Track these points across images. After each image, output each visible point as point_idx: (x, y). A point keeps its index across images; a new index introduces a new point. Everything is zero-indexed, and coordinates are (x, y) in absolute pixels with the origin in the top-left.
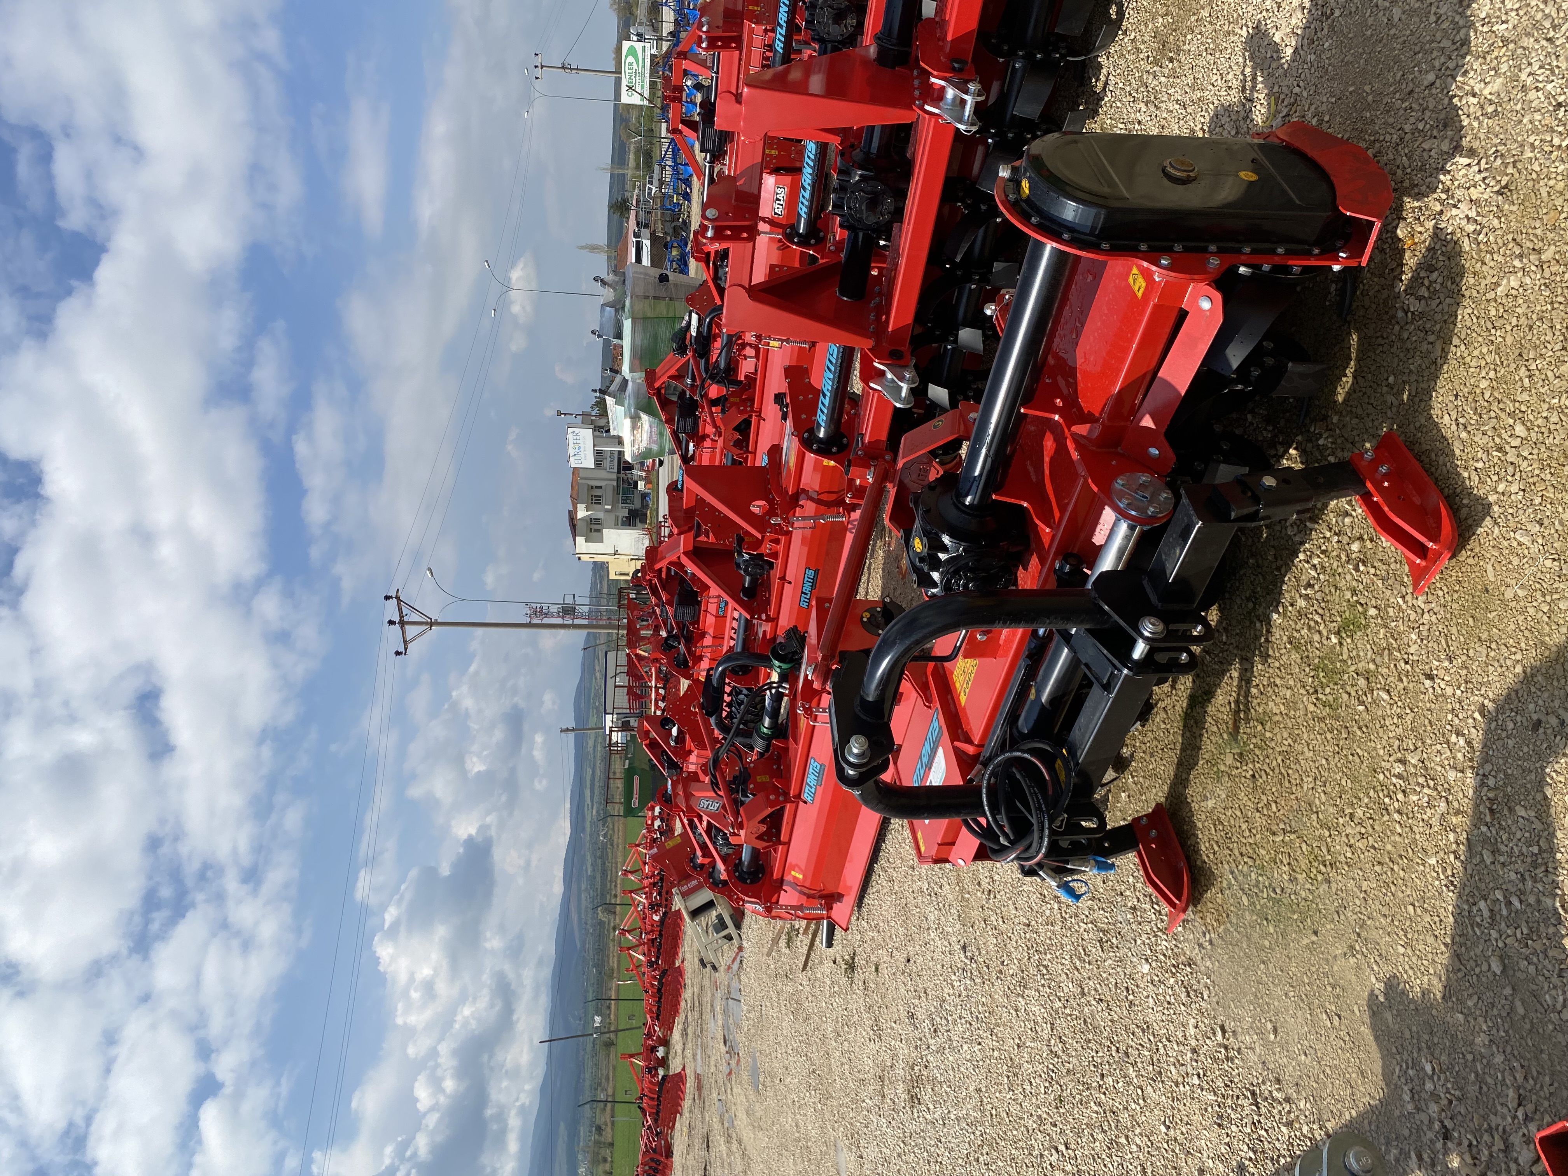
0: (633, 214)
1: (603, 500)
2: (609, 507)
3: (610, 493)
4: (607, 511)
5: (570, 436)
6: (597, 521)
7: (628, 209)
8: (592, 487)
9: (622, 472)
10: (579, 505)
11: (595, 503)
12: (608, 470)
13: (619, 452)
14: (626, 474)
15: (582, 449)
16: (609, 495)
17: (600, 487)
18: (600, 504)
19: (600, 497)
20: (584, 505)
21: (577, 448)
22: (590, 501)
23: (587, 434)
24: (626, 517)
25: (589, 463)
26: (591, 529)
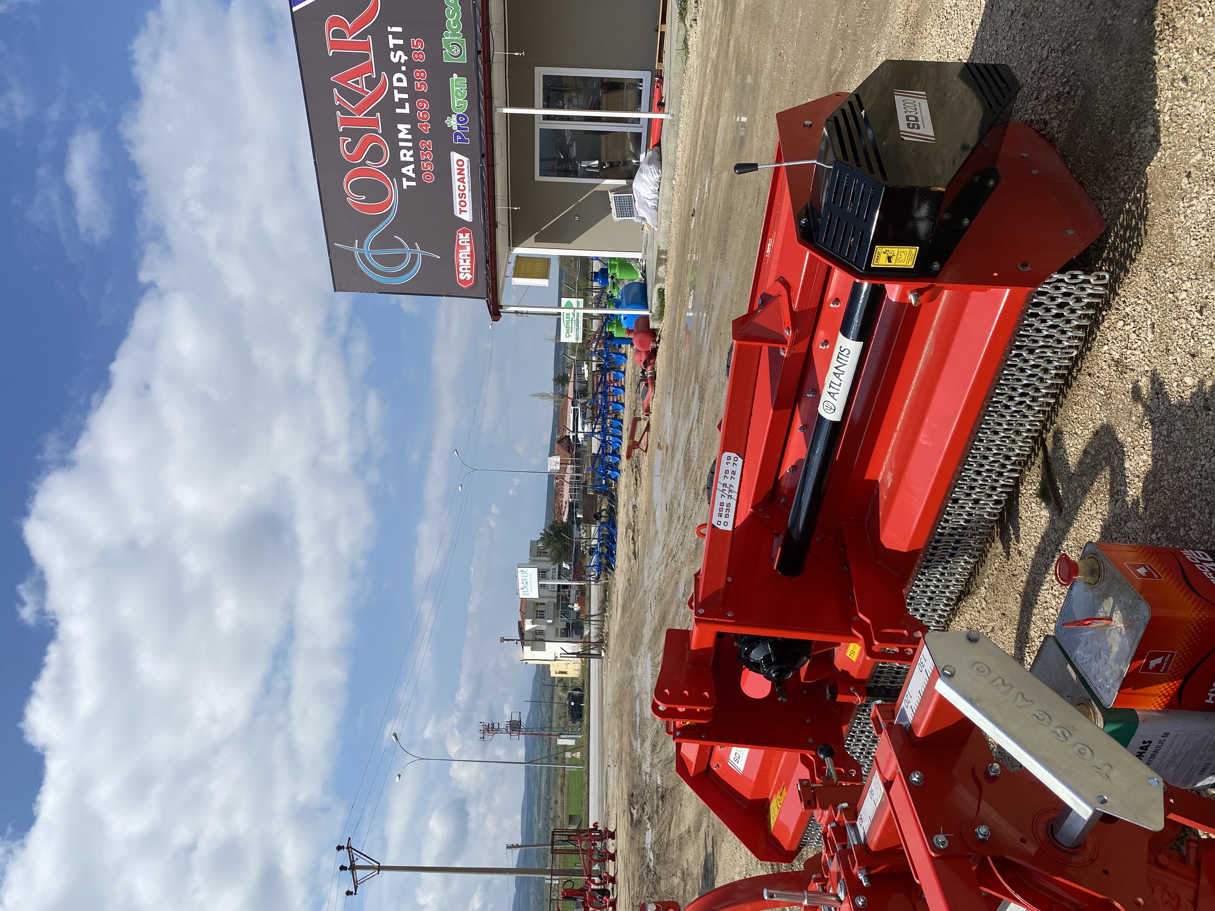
0: (571, 384)
1: (546, 616)
2: (550, 621)
3: (551, 608)
4: (549, 624)
5: (520, 574)
6: (541, 632)
7: (568, 381)
8: (537, 604)
9: (562, 590)
10: (526, 620)
11: (540, 618)
12: (550, 589)
13: (559, 585)
14: (564, 592)
15: (529, 584)
16: (550, 610)
17: (544, 604)
18: (543, 618)
19: (543, 612)
20: (531, 620)
21: (525, 582)
22: (535, 616)
23: (533, 572)
24: (564, 629)
25: (534, 594)
26: (536, 639)
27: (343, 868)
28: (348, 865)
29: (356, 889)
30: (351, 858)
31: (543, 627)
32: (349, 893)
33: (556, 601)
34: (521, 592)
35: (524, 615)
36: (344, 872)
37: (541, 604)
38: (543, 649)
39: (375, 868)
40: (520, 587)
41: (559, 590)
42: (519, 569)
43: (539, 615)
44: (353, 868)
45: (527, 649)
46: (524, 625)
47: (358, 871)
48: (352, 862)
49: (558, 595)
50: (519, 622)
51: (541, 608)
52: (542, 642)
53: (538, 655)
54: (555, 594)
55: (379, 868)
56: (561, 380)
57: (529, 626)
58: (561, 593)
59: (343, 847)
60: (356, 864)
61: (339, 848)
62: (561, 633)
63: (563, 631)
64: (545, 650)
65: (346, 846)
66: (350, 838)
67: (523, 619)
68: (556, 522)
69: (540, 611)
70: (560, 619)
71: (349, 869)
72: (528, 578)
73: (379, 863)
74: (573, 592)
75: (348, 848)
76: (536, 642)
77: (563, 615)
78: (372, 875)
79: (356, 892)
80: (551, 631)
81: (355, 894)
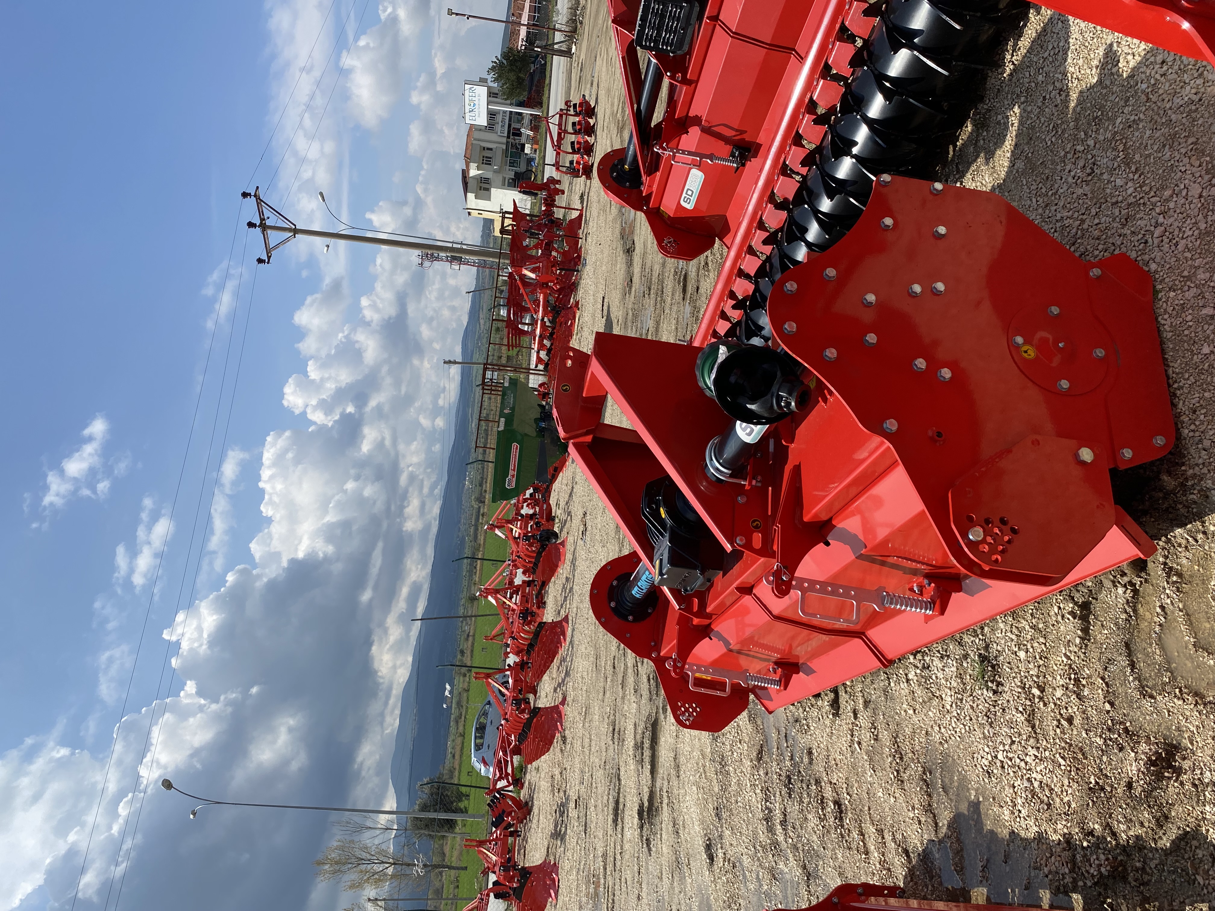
1: (493, 161)
2: (498, 168)
3: (499, 155)
6: (487, 180)
8: (484, 148)
9: (511, 137)
10: (471, 164)
11: (486, 164)
12: (499, 133)
13: (511, 112)
14: (514, 139)
15: (477, 106)
16: (498, 157)
17: (491, 149)
18: (490, 164)
19: (490, 158)
20: (476, 165)
21: (472, 104)
22: (481, 161)
23: (482, 91)
24: (512, 179)
25: (483, 121)
26: (481, 187)
27: (251, 225)
28: (258, 222)
29: (269, 258)
30: (261, 213)
31: (489, 175)
32: (260, 261)
33: (504, 147)
34: (467, 115)
36: (253, 229)
37: (489, 149)
38: (488, 198)
39: (290, 230)
41: (508, 137)
42: (467, 87)
43: (486, 161)
44: (264, 227)
45: (471, 196)
46: (468, 170)
47: (269, 231)
48: (262, 220)
49: (507, 142)
50: (463, 170)
51: (488, 154)
52: (488, 190)
53: (482, 204)
54: (504, 140)
55: (296, 231)
57: (474, 172)
58: (511, 140)
59: (250, 195)
60: (268, 223)
61: (245, 195)
62: (511, 184)
63: (511, 181)
64: (490, 200)
65: (253, 194)
66: (258, 187)
67: (468, 165)
68: (511, 49)
69: (486, 157)
70: (508, 167)
71: (259, 226)
72: (476, 99)
73: (295, 225)
74: (526, 121)
75: (255, 196)
76: (480, 190)
77: (512, 164)
78: (287, 240)
79: (269, 261)
80: (498, 179)
81: (268, 263)
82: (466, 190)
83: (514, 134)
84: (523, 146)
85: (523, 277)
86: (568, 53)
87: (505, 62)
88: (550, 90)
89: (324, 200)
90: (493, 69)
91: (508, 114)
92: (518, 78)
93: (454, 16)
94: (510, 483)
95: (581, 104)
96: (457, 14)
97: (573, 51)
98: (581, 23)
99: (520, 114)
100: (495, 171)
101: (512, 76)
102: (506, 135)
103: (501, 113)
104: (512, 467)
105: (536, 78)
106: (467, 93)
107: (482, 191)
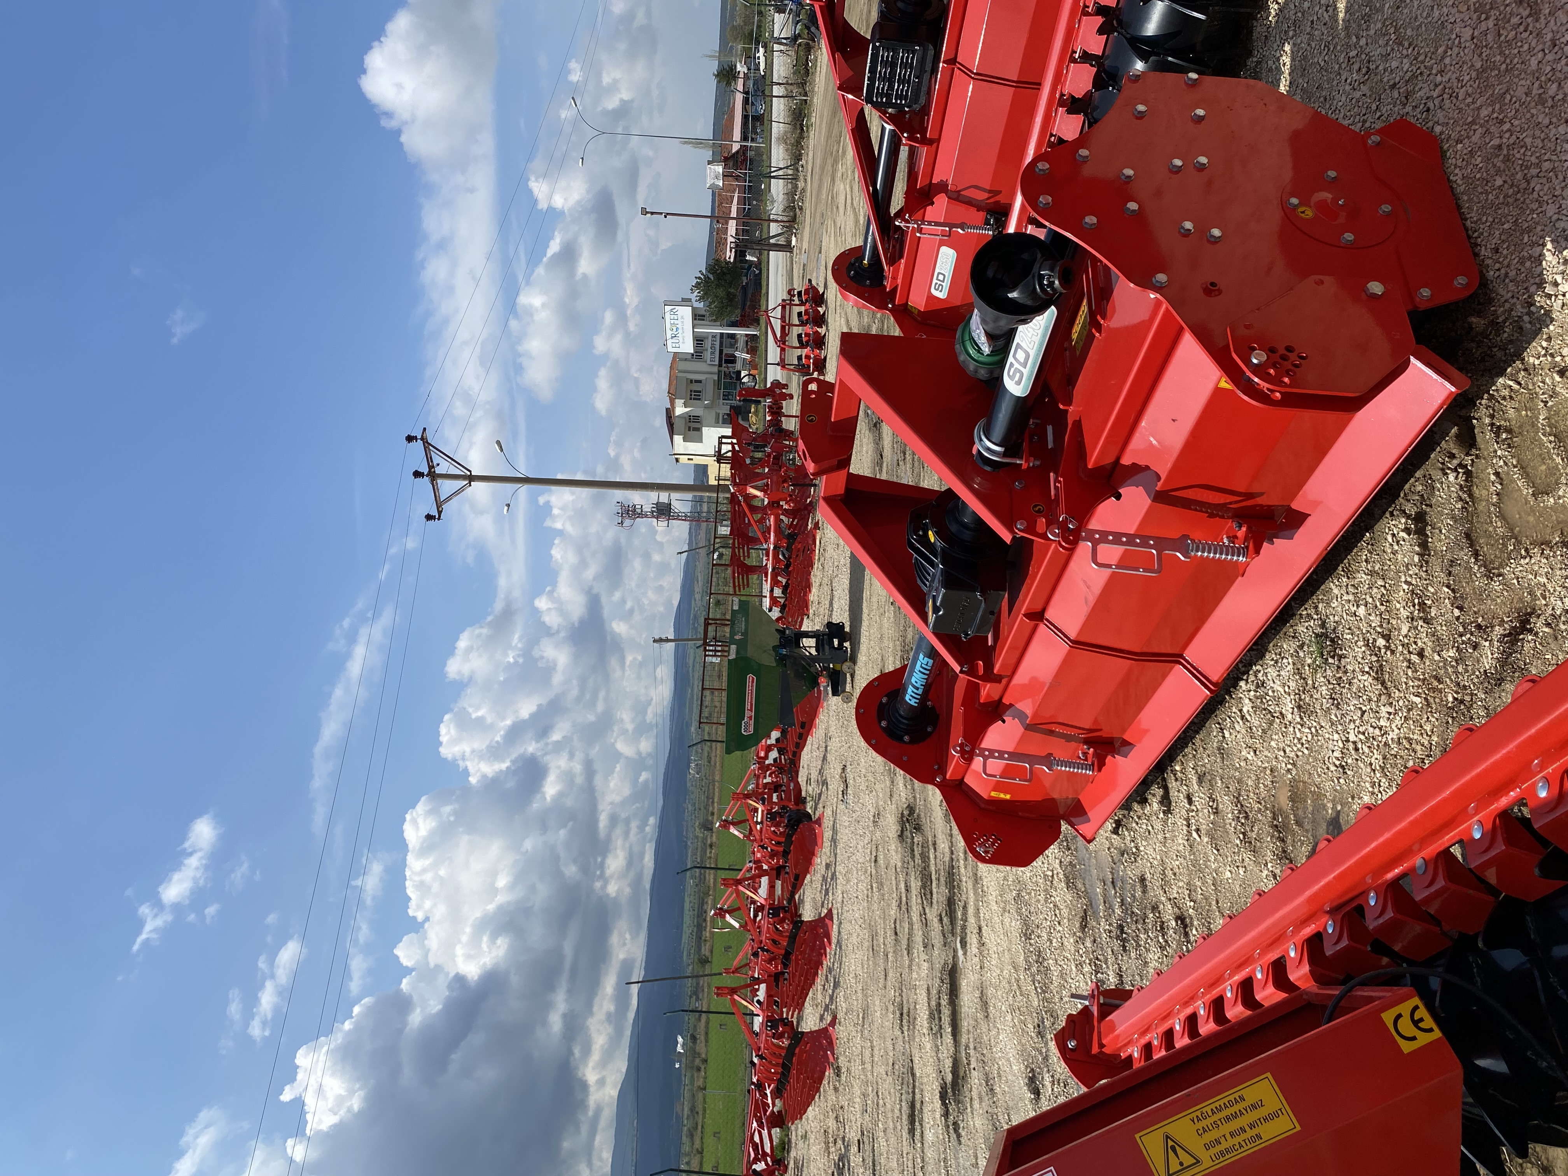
1: (703, 395)
2: (709, 403)
3: (710, 387)
6: (697, 418)
8: (691, 381)
9: (724, 365)
10: (677, 400)
11: (694, 399)
12: (709, 362)
13: (722, 334)
14: (728, 367)
15: (680, 331)
16: (709, 390)
17: (700, 382)
18: (699, 399)
19: (700, 392)
20: (683, 401)
21: (675, 329)
22: (689, 397)
23: (686, 312)
24: (728, 414)
25: (688, 347)
26: (689, 428)
27: (417, 474)
28: (426, 470)
29: (440, 513)
30: (429, 459)
31: (699, 412)
32: (429, 517)
33: (716, 378)
34: (669, 343)
35: (673, 396)
36: (419, 480)
37: (697, 381)
38: (700, 440)
39: (463, 477)
40: (669, 336)
41: (720, 365)
42: (668, 308)
43: (694, 396)
44: (433, 476)
45: (678, 439)
46: (673, 408)
47: (439, 481)
48: (431, 467)
49: (719, 371)
50: (667, 409)
51: (696, 387)
52: (699, 430)
53: (693, 447)
54: (715, 369)
55: (471, 478)
56: (726, 75)
57: (680, 410)
58: (723, 369)
59: (415, 438)
60: (438, 470)
61: (410, 439)
62: (723, 419)
63: (725, 417)
64: (702, 442)
65: (419, 437)
66: (425, 429)
67: (672, 403)
68: (718, 261)
69: (695, 391)
70: (721, 401)
71: (427, 476)
72: (679, 322)
73: (470, 471)
74: (741, 344)
75: (422, 439)
76: (689, 430)
77: (726, 397)
78: (461, 490)
79: (440, 516)
80: (710, 416)
81: (439, 519)
82: (672, 433)
83: (727, 362)
84: (739, 373)
85: (749, 498)
86: (787, 247)
87: (711, 276)
88: (767, 301)
89: (502, 450)
90: (697, 285)
91: (718, 337)
92: (729, 294)
93: (649, 215)
94: (747, 727)
95: (807, 291)
96: (652, 213)
97: (794, 243)
98: (801, 209)
99: (733, 336)
100: (706, 407)
101: (721, 292)
102: (717, 363)
103: (710, 338)
104: (748, 706)
105: (750, 291)
106: (668, 316)
107: (692, 432)
